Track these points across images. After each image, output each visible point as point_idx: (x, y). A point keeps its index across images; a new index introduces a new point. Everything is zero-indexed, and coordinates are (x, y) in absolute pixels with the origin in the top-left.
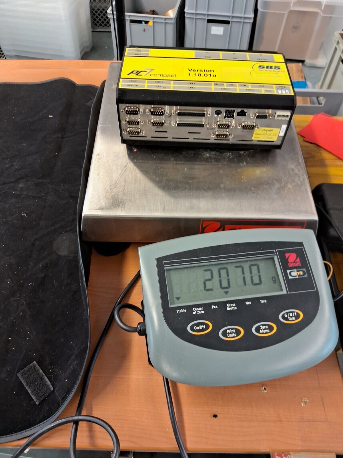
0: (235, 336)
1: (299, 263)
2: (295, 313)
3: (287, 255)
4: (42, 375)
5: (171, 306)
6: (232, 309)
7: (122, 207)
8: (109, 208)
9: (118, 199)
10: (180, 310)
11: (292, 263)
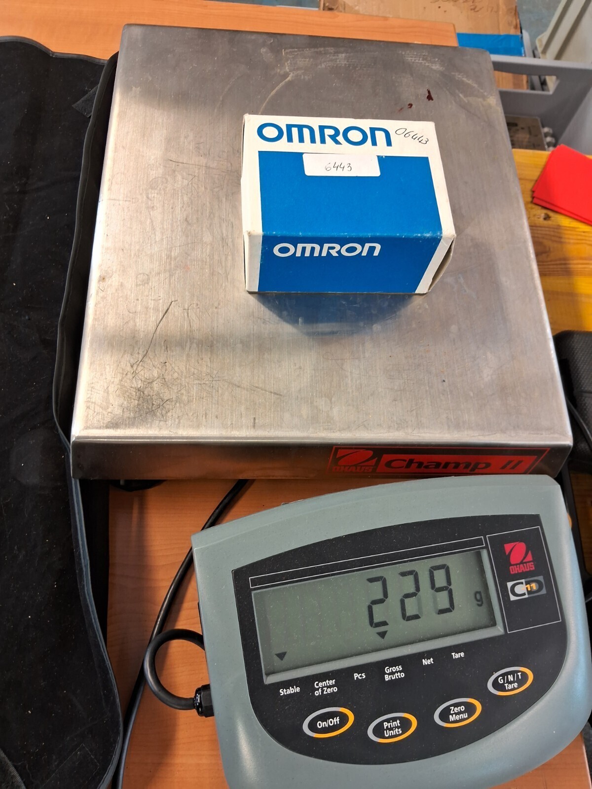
0: (401, 732)
1: (530, 564)
2: (519, 674)
3: (508, 547)
5: (269, 680)
6: (395, 678)
7: (160, 421)
8: (131, 423)
9: (152, 399)
10: (286, 689)
11: (518, 566)
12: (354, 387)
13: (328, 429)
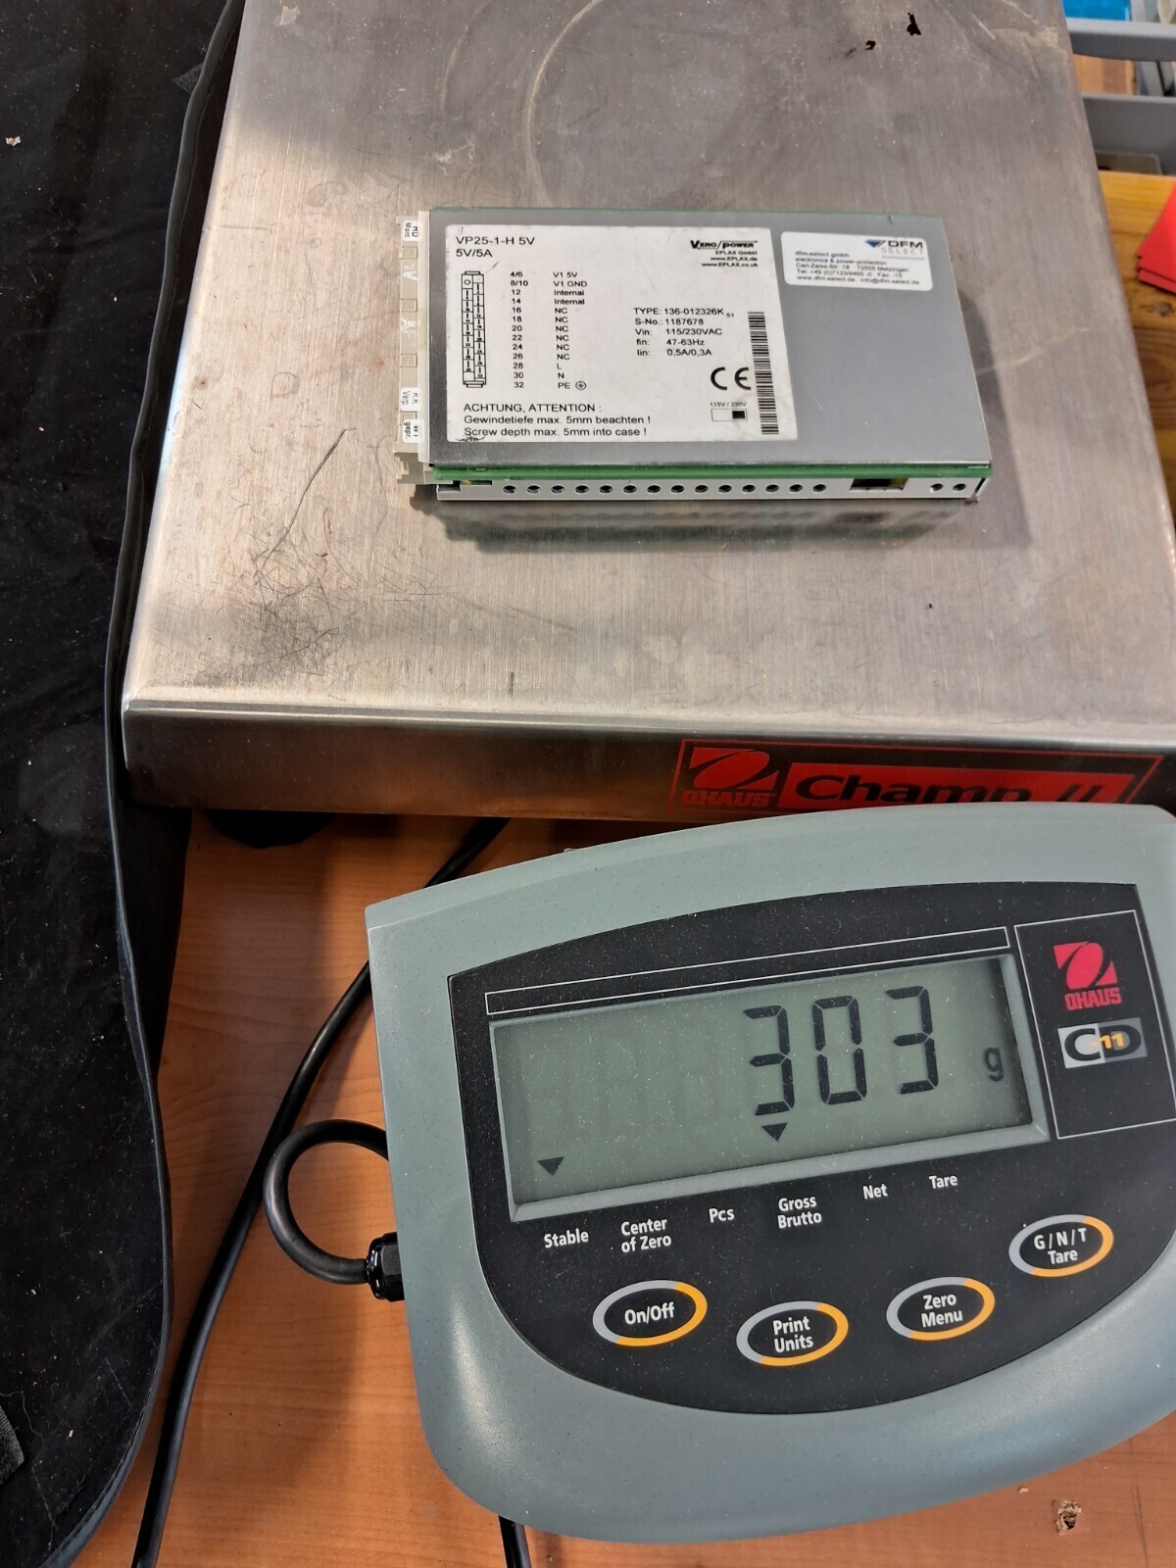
0: (811, 1344)
1: (1111, 990)
2: (1082, 1231)
3: (1061, 953)
5: (519, 1215)
6: (799, 1223)
7: (310, 673)
8: (249, 677)
9: (294, 629)
10: (558, 1235)
11: (1084, 993)
12: (731, 616)
13: (671, 701)
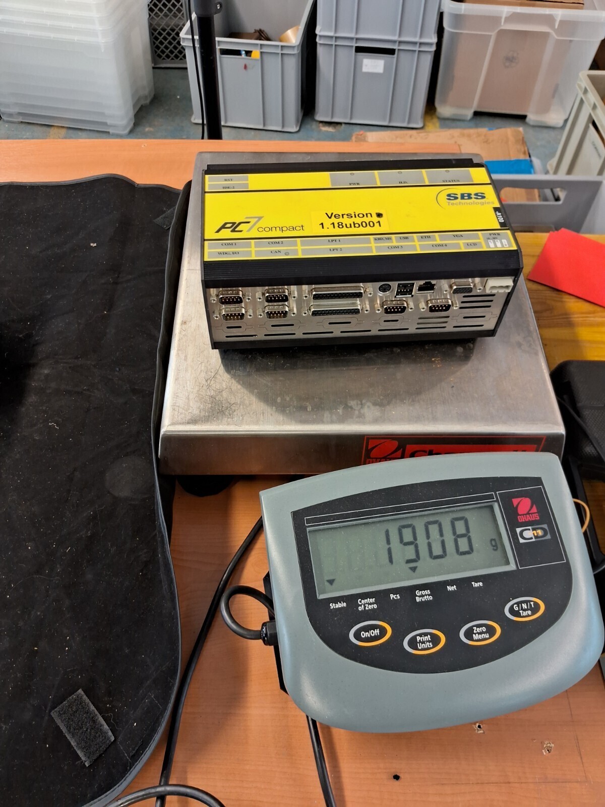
0: (432, 646)
1: (535, 514)
2: (532, 603)
3: (515, 501)
4: (95, 713)
5: (321, 597)
6: (424, 600)
7: (229, 418)
8: (206, 419)
9: (222, 403)
10: (335, 604)
11: (525, 516)
